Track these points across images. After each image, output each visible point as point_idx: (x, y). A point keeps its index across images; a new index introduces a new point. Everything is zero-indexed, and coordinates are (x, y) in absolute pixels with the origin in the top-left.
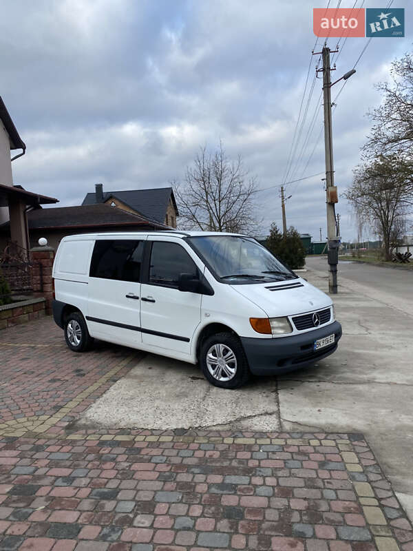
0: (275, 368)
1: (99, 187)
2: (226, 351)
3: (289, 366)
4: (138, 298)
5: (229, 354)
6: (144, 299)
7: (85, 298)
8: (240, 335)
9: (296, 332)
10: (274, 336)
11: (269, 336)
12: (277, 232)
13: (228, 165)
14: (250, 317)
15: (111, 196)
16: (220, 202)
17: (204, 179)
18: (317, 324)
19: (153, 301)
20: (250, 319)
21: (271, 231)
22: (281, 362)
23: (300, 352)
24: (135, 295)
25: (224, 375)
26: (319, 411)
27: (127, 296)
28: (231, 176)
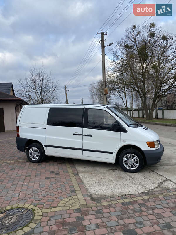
4: (81, 135)
5: (135, 158)
6: (85, 135)
11: (154, 149)
14: (147, 141)
16: (42, 90)
19: (92, 136)
20: (147, 142)
24: (79, 133)
25: (132, 167)
27: (74, 134)
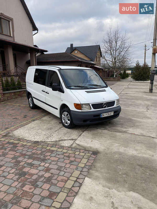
0: (82, 123)
1: (72, 45)
2: (67, 115)
3: (88, 122)
4: (45, 92)
5: (68, 116)
6: (46, 92)
7: (32, 90)
8: (71, 109)
9: (93, 110)
10: (82, 111)
11: (80, 111)
12: (139, 65)
13: (121, 35)
15: (76, 49)
16: (116, 51)
17: (110, 42)
18: (105, 107)
19: (48, 93)
20: (74, 103)
21: (136, 64)
22: (85, 121)
23: (93, 118)
24: (44, 90)
25: (67, 123)
26: (92, 141)
27: (42, 91)
28: (121, 40)
